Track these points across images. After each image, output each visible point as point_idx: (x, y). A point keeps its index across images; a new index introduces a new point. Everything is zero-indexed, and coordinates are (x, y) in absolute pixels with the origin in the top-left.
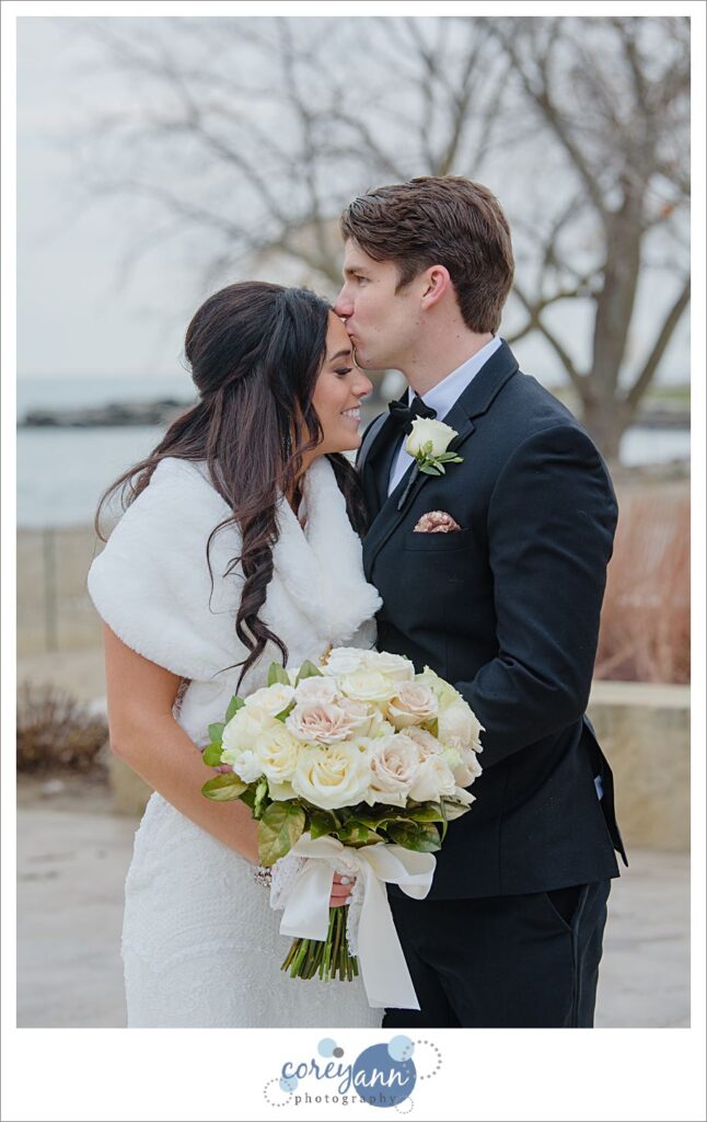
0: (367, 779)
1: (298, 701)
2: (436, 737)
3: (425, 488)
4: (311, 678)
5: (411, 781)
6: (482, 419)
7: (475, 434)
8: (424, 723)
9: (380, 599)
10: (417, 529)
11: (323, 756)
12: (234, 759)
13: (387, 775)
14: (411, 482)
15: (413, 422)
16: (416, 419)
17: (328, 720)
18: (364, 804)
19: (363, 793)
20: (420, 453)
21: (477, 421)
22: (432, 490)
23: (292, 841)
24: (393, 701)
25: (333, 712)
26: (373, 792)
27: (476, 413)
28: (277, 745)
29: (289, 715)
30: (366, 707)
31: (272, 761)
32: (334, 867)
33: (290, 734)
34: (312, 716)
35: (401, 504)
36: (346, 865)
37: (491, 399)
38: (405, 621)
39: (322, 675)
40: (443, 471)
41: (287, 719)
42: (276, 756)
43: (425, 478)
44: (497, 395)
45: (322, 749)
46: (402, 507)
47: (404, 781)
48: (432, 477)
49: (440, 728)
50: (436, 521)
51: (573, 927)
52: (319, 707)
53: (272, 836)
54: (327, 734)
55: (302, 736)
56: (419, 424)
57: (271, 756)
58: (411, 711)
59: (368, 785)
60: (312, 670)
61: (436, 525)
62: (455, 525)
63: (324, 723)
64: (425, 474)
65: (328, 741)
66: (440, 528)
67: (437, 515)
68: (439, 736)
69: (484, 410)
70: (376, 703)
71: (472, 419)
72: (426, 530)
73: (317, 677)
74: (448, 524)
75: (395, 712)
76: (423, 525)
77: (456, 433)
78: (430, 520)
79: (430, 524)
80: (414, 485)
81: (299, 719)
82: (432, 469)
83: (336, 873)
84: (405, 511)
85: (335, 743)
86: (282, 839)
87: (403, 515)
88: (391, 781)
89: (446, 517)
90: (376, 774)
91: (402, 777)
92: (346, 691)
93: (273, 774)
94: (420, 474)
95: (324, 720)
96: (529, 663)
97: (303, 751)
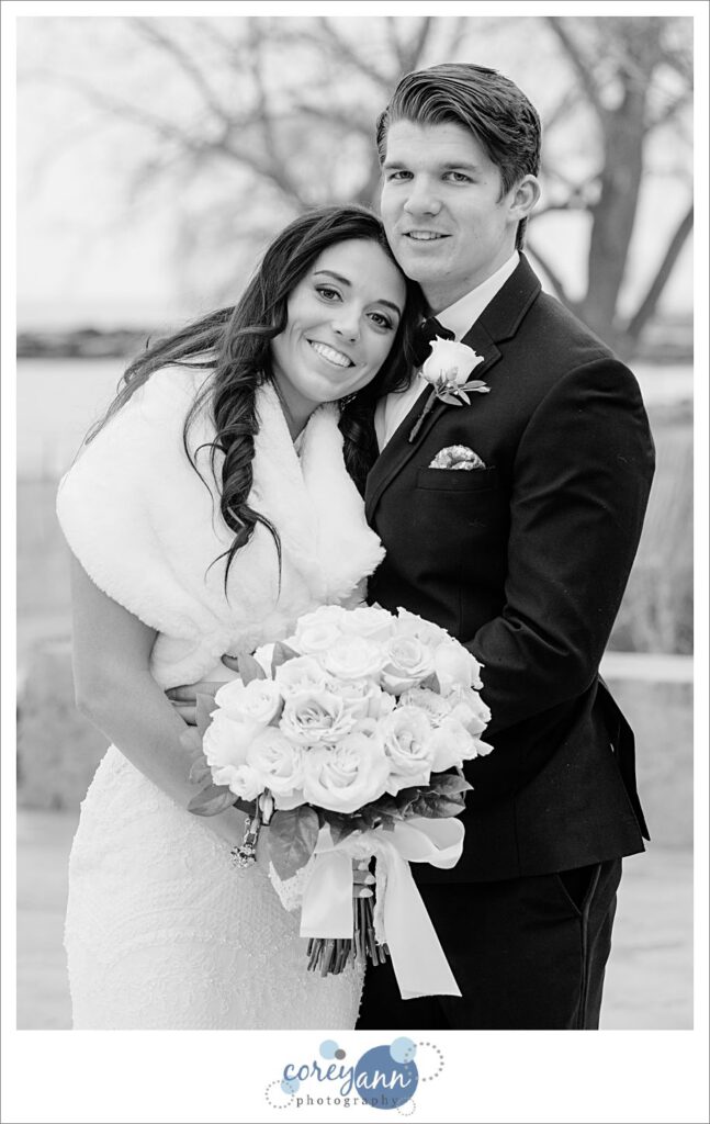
0: (386, 768)
1: (286, 698)
2: (438, 692)
3: (443, 418)
4: (288, 662)
5: (431, 757)
6: (510, 344)
7: (503, 361)
8: (423, 682)
9: (383, 550)
10: (434, 465)
11: (331, 756)
12: (230, 779)
13: (404, 758)
14: (426, 411)
15: (432, 343)
16: (436, 339)
17: (326, 714)
18: (386, 795)
19: (384, 784)
20: (441, 379)
21: (504, 346)
22: (451, 422)
23: (310, 847)
24: (388, 669)
25: (330, 701)
26: (393, 780)
27: (501, 337)
28: (275, 752)
29: (281, 718)
30: (361, 685)
31: (274, 771)
32: (351, 855)
33: (286, 738)
34: (308, 713)
35: (413, 434)
36: (364, 850)
37: (518, 322)
38: (414, 568)
39: (298, 656)
40: (467, 400)
41: (281, 723)
42: (279, 766)
43: (443, 408)
44: (524, 317)
45: (329, 749)
46: (416, 439)
47: (424, 758)
48: (451, 408)
49: (441, 682)
50: (460, 457)
51: (582, 911)
52: (312, 701)
53: (285, 845)
54: (331, 731)
55: (305, 741)
56: (438, 345)
57: (273, 766)
58: (408, 676)
59: (388, 773)
60: (287, 652)
61: (455, 461)
62: (481, 462)
63: (322, 717)
64: (443, 403)
65: (333, 739)
66: (463, 466)
67: (460, 451)
68: (442, 691)
69: (511, 335)
70: (368, 677)
71: (498, 344)
72: (444, 467)
73: (295, 659)
74: (472, 460)
75: (392, 681)
76: (441, 461)
77: (481, 359)
78: (450, 455)
79: (449, 460)
80: (428, 416)
81: (294, 719)
82: (453, 398)
83: (354, 860)
84: (418, 444)
85: (341, 738)
86: (298, 846)
87: (415, 448)
88: (411, 764)
89: (470, 453)
90: (392, 760)
91: (420, 756)
92: (334, 671)
93: (279, 787)
94: (438, 402)
95: (322, 715)
96: (541, 623)
97: (307, 755)
